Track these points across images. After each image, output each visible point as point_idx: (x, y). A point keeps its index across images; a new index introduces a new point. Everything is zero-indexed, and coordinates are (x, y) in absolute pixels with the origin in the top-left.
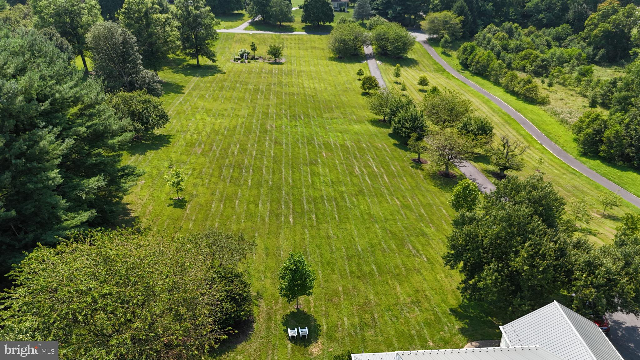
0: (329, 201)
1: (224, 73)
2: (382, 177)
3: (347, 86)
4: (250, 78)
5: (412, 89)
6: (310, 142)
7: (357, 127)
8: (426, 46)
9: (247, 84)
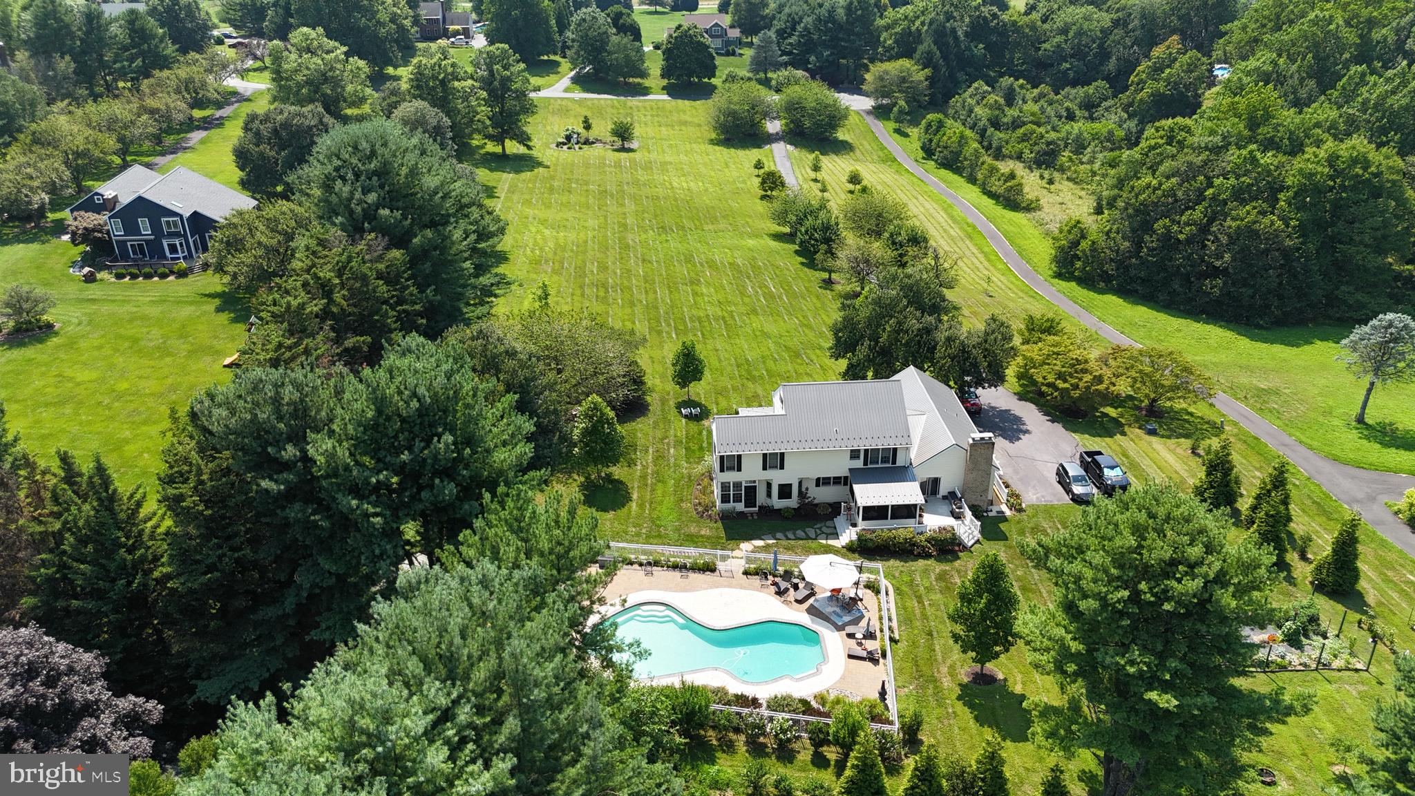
0: (716, 319)
1: (548, 167)
2: (780, 298)
3: (739, 185)
4: (589, 174)
5: (839, 190)
6: (689, 259)
7: (751, 243)
8: (870, 120)
9: (587, 183)
